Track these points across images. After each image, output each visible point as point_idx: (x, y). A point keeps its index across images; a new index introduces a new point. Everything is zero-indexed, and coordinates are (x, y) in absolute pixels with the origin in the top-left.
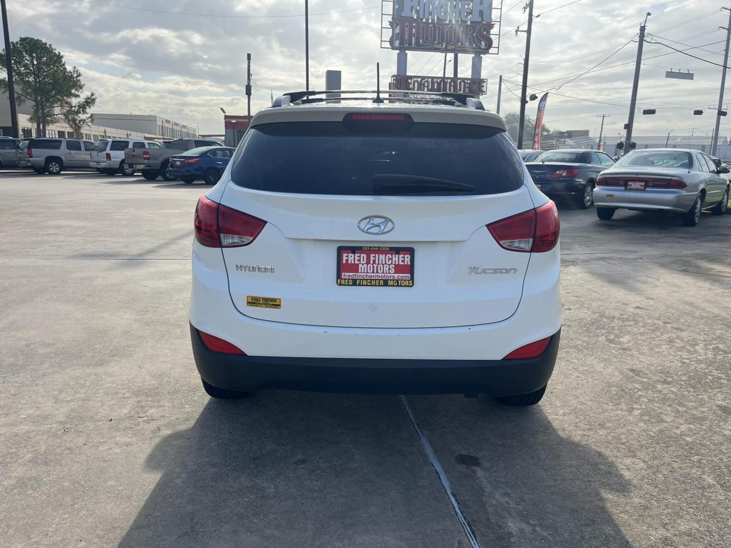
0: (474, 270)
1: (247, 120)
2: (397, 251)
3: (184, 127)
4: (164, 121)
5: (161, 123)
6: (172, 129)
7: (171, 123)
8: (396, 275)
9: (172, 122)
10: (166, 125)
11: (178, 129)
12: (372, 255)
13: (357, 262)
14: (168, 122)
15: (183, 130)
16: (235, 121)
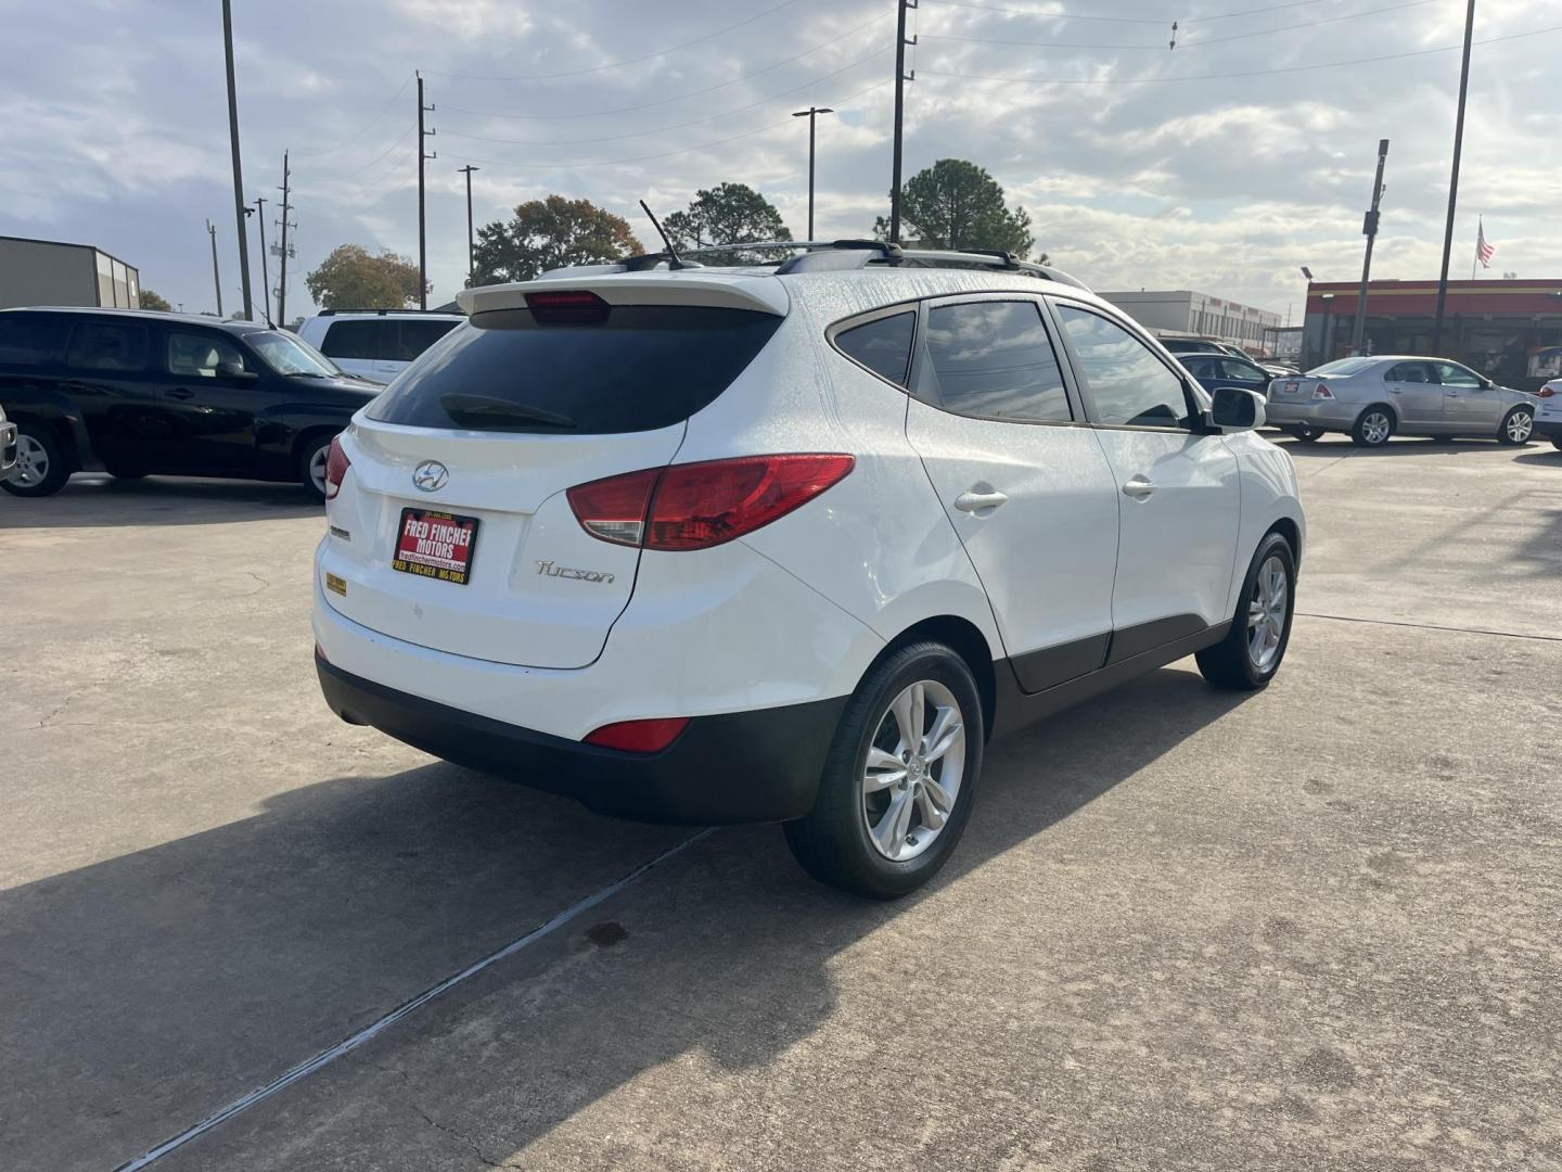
0: (545, 568)
1: (1357, 292)
2: (460, 522)
3: (1253, 311)
4: (1208, 302)
5: (1201, 306)
6: (1224, 318)
7: (1223, 305)
8: (453, 562)
9: (1226, 302)
10: (1210, 309)
11: (1235, 317)
12: (435, 526)
13: (418, 536)
14: (1216, 302)
15: (1248, 318)
16: (1331, 296)
